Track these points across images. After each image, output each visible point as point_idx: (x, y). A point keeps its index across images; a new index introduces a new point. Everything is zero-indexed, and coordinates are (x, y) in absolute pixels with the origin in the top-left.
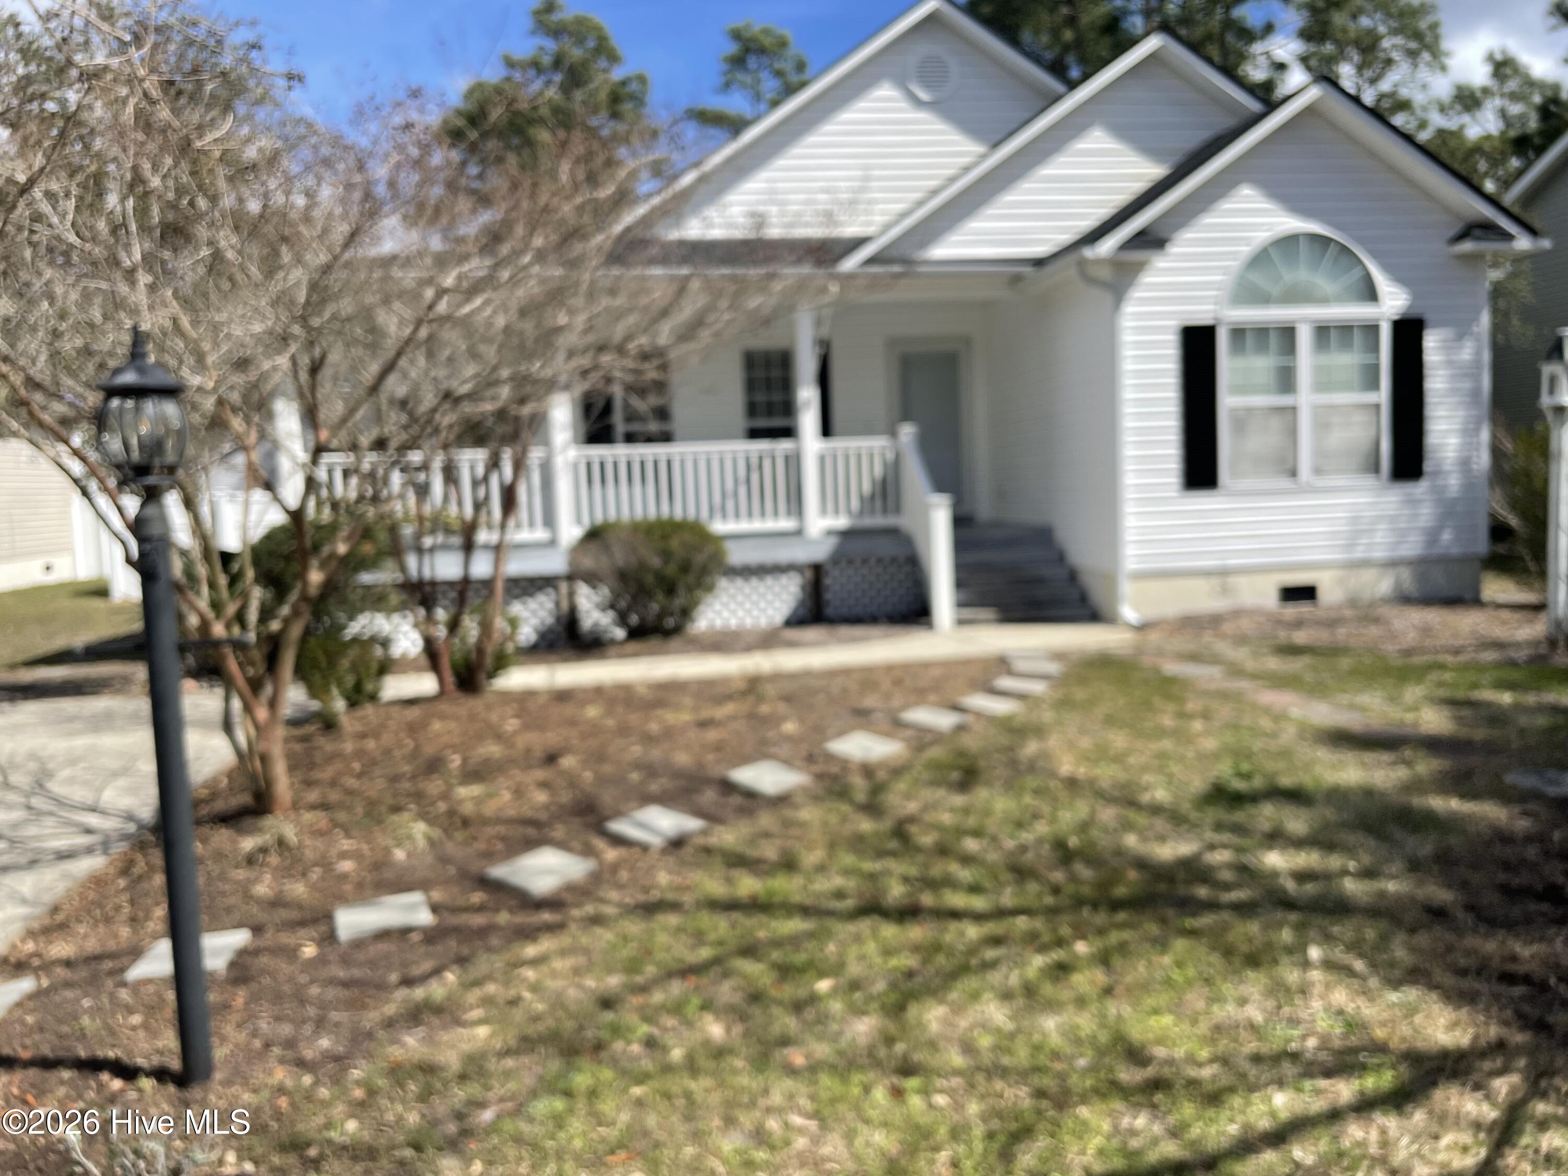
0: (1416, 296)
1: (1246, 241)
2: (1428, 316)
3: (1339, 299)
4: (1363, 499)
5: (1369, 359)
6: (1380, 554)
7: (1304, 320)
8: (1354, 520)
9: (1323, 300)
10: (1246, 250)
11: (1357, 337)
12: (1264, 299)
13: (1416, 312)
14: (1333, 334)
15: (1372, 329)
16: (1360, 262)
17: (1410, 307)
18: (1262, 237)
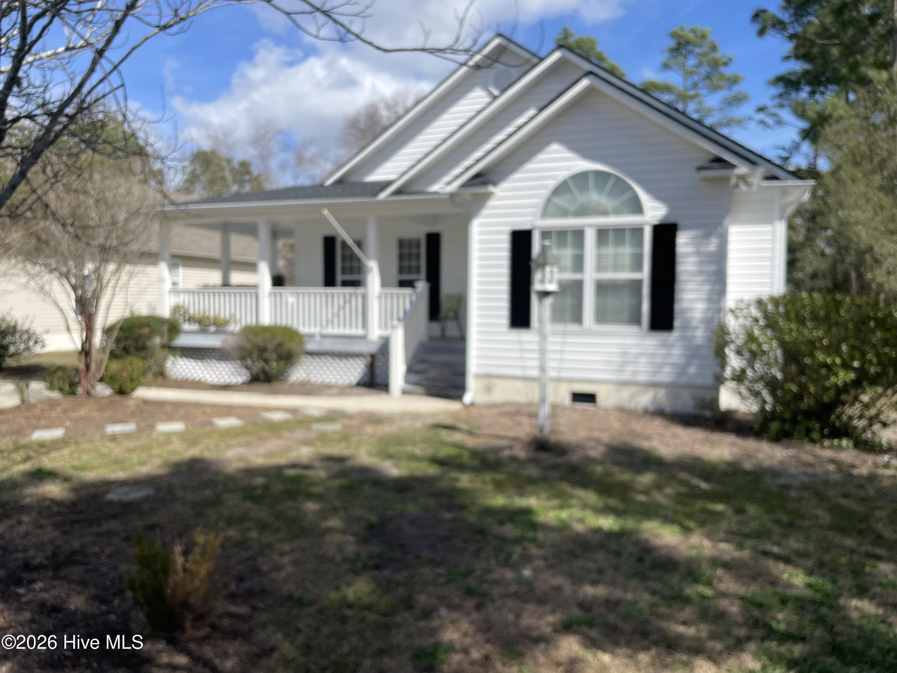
0: (672, 208)
1: (553, 178)
2: (681, 222)
3: (617, 212)
4: (629, 341)
5: (637, 250)
6: (643, 378)
7: (591, 226)
8: (624, 354)
9: (605, 213)
10: (552, 184)
11: (628, 236)
12: (564, 213)
13: (671, 220)
14: (611, 235)
15: (638, 231)
16: (631, 188)
17: (667, 216)
18: (563, 174)
